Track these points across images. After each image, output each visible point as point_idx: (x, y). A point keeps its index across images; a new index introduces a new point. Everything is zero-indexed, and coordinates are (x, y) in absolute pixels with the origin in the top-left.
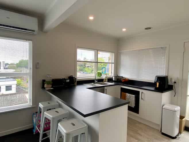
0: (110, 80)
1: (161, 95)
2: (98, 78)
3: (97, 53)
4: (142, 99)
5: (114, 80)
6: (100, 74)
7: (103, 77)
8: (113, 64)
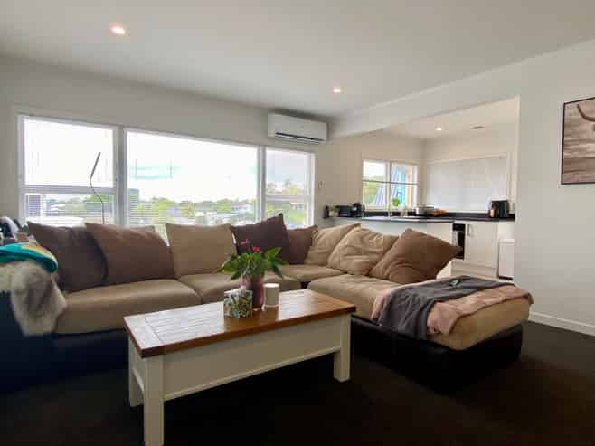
0: (411, 213)
1: (497, 226)
2: (394, 208)
3: (390, 167)
4: (468, 234)
5: (417, 213)
6: (396, 202)
7: (401, 208)
8: (416, 187)
